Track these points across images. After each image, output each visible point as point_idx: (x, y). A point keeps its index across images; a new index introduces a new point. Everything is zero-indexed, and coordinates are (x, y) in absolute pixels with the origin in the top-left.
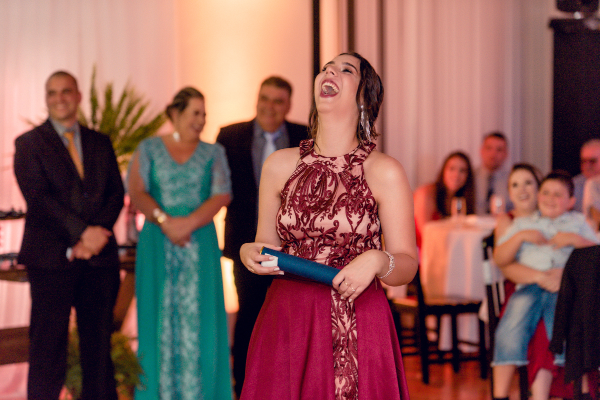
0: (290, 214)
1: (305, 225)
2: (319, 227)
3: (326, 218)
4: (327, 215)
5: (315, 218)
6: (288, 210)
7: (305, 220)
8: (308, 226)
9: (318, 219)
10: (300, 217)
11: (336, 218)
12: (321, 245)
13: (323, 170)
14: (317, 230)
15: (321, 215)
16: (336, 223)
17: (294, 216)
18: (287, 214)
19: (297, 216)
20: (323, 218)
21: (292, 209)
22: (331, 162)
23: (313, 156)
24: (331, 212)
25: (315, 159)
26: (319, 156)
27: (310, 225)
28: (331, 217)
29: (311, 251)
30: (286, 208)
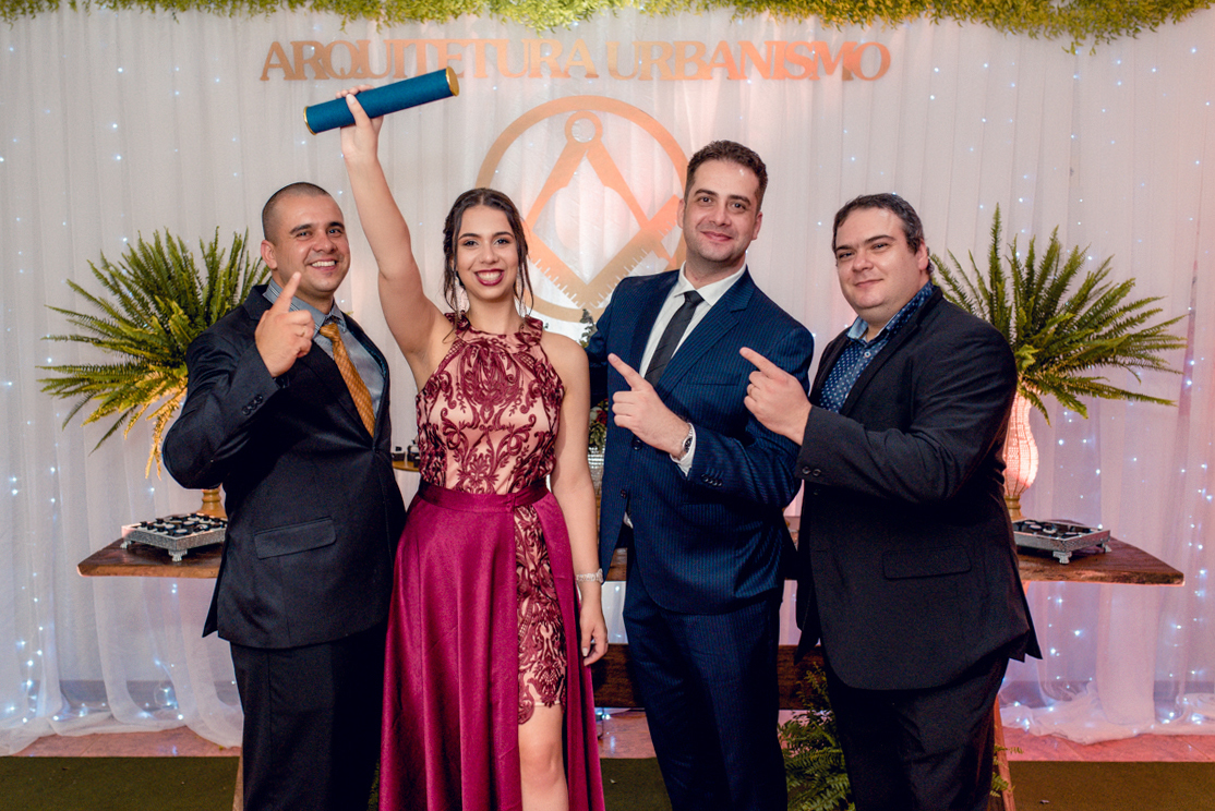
0: (463, 407)
1: (486, 422)
2: (507, 424)
3: (518, 411)
4: (519, 407)
5: (501, 411)
6: (458, 402)
7: (487, 415)
8: (490, 423)
9: (506, 413)
10: (478, 411)
11: (532, 411)
12: (505, 454)
13: (491, 350)
14: (503, 428)
15: (510, 407)
16: (533, 419)
17: (469, 410)
18: (458, 407)
19: (474, 409)
20: (513, 411)
21: (465, 400)
22: (500, 340)
23: (472, 331)
24: (524, 403)
25: (474, 336)
26: (480, 332)
27: (494, 422)
28: (524, 410)
29: (488, 463)
30: (454, 398)
